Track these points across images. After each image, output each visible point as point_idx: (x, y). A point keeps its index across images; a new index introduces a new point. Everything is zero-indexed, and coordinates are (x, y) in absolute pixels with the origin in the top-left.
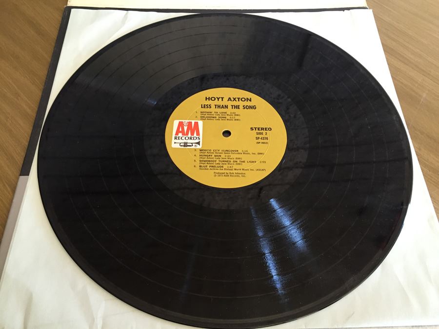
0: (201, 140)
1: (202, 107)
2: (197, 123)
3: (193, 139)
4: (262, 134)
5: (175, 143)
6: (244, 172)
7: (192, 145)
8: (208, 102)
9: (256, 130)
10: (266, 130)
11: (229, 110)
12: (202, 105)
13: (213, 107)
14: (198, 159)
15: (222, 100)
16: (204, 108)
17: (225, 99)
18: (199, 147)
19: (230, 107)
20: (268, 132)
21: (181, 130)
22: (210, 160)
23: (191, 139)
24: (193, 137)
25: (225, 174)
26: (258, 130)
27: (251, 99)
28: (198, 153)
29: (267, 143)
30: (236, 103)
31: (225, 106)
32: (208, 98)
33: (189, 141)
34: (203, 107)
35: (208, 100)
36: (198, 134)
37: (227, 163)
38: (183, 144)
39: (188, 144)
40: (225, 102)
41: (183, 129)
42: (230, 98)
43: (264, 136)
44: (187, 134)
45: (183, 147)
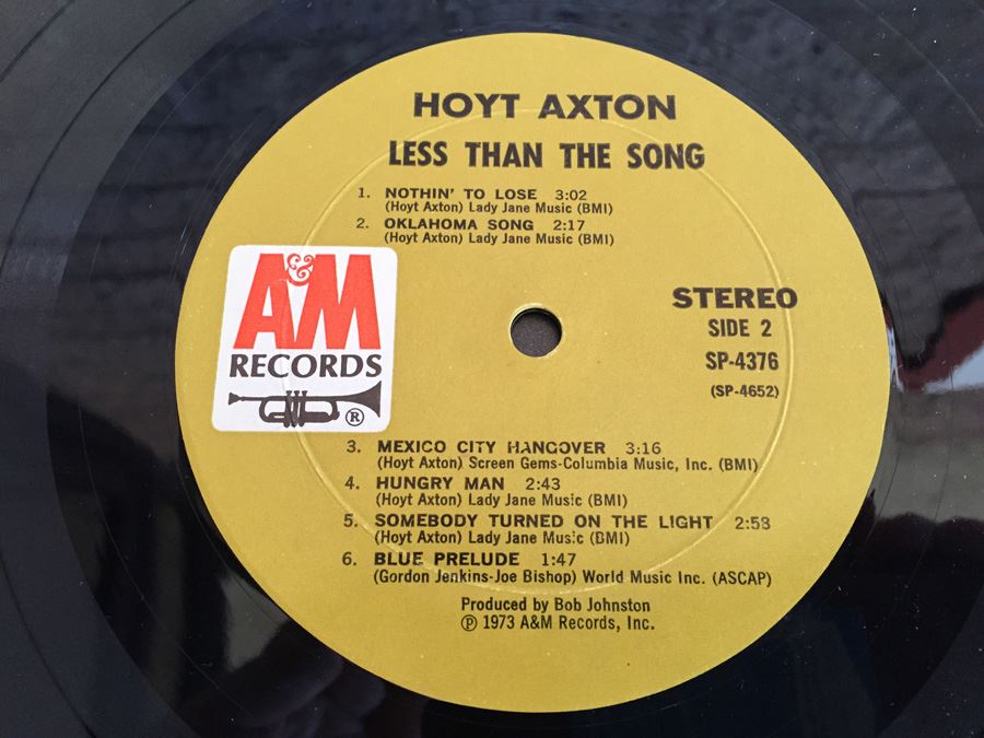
0: (386, 378)
1: (394, 161)
2: (367, 258)
3: (337, 368)
4: (741, 328)
5: (233, 398)
6: (641, 592)
7: (335, 415)
8: (430, 128)
9: (704, 304)
10: (762, 305)
11: (550, 178)
12: (393, 145)
13: (457, 154)
14: (365, 506)
15: (510, 114)
16: (408, 162)
17: (529, 107)
18: (375, 423)
19: (554, 156)
20: (773, 315)
21: (267, 311)
22: (440, 511)
23: (326, 368)
24: (338, 353)
25: (530, 612)
26: (720, 303)
27: (671, 100)
28: (367, 468)
29: (772, 391)
30: (585, 131)
31: (527, 147)
32: (427, 98)
33: (318, 385)
34: (400, 156)
35: (426, 111)
36: (370, 338)
37: (538, 531)
38: (280, 407)
39: (310, 407)
40: (525, 127)
41: (282, 301)
42: (552, 99)
43: (754, 343)
44: (306, 340)
45: (279, 427)
